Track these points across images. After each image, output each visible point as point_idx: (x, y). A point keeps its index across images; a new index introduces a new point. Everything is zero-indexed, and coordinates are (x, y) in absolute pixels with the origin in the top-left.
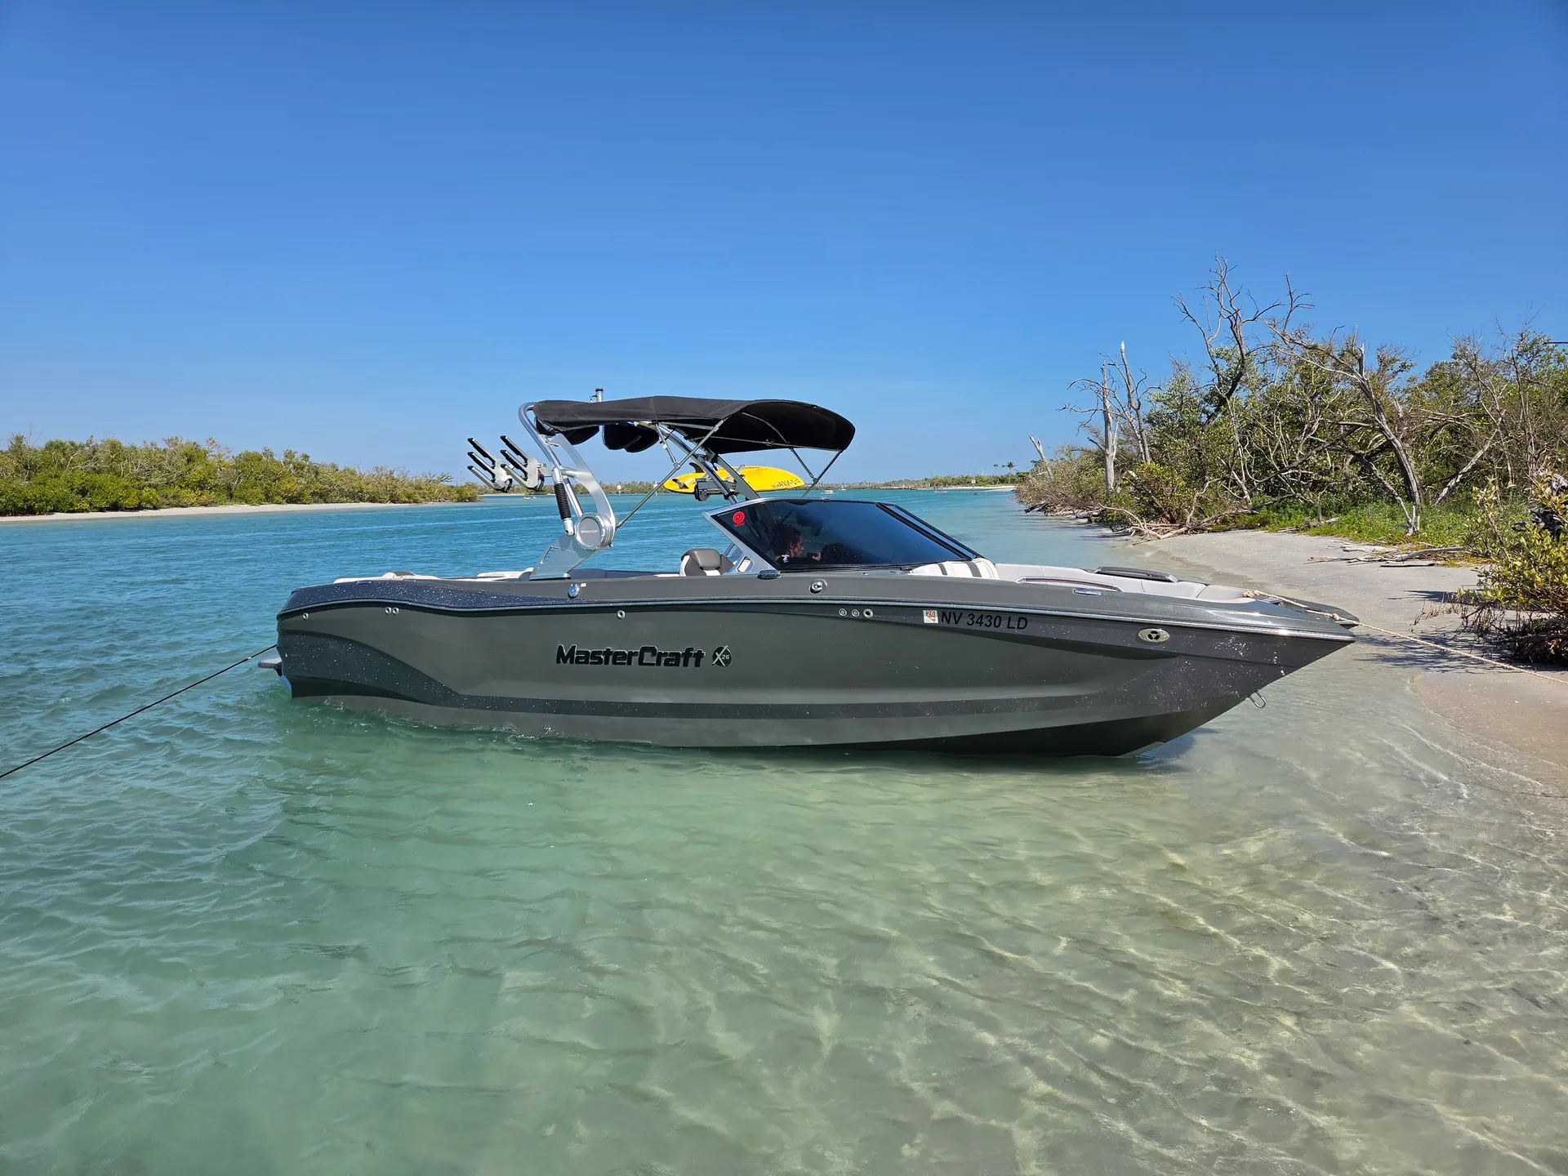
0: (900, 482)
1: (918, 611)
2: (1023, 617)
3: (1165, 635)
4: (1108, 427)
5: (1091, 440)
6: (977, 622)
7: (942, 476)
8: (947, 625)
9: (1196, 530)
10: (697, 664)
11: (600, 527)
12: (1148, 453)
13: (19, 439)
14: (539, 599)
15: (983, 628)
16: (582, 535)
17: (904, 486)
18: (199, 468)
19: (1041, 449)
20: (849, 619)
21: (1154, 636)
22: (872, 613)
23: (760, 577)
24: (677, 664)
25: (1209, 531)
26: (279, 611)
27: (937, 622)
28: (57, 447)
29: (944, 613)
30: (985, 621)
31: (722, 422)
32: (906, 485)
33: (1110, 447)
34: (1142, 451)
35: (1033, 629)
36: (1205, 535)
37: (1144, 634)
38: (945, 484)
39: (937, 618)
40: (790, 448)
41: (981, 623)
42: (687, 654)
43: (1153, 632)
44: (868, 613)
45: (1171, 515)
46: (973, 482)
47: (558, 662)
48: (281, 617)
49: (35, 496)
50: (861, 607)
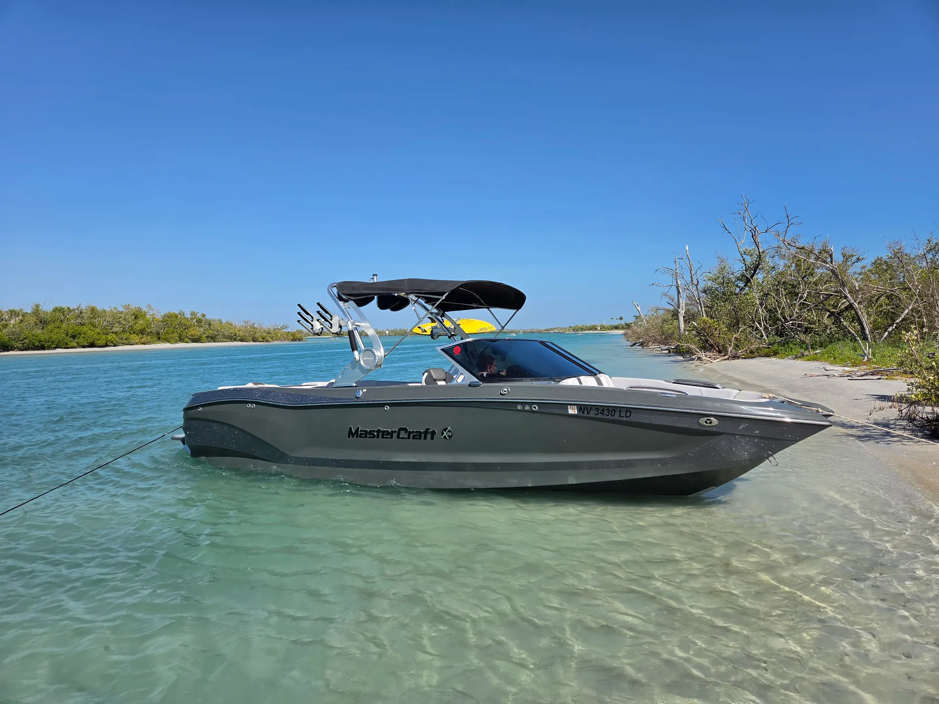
0: (555, 328)
1: (565, 406)
2: (628, 410)
3: (715, 421)
4: (680, 296)
5: (669, 303)
6: (601, 413)
7: (580, 325)
8: (582, 415)
9: (734, 357)
10: (432, 438)
11: (375, 356)
12: (704, 311)
13: (37, 306)
14: (338, 399)
15: (604, 417)
16: (364, 360)
17: (557, 331)
18: (141, 322)
19: (639, 308)
20: (524, 411)
21: (708, 422)
22: (537, 408)
23: (470, 385)
24: (420, 438)
25: (742, 358)
26: (185, 406)
27: (576, 413)
28: (60, 310)
29: (581, 408)
30: (606, 412)
31: (447, 293)
32: (558, 330)
33: (681, 307)
34: (700, 310)
35: (634, 418)
36: (740, 361)
37: (702, 421)
38: (582, 329)
39: (576, 410)
40: (488, 308)
41: (603, 414)
42: (426, 432)
43: (708, 420)
44: (535, 408)
45: (719, 348)
46: (599, 328)
47: (349, 437)
48: (185, 410)
49: (45, 339)
50: (530, 404)
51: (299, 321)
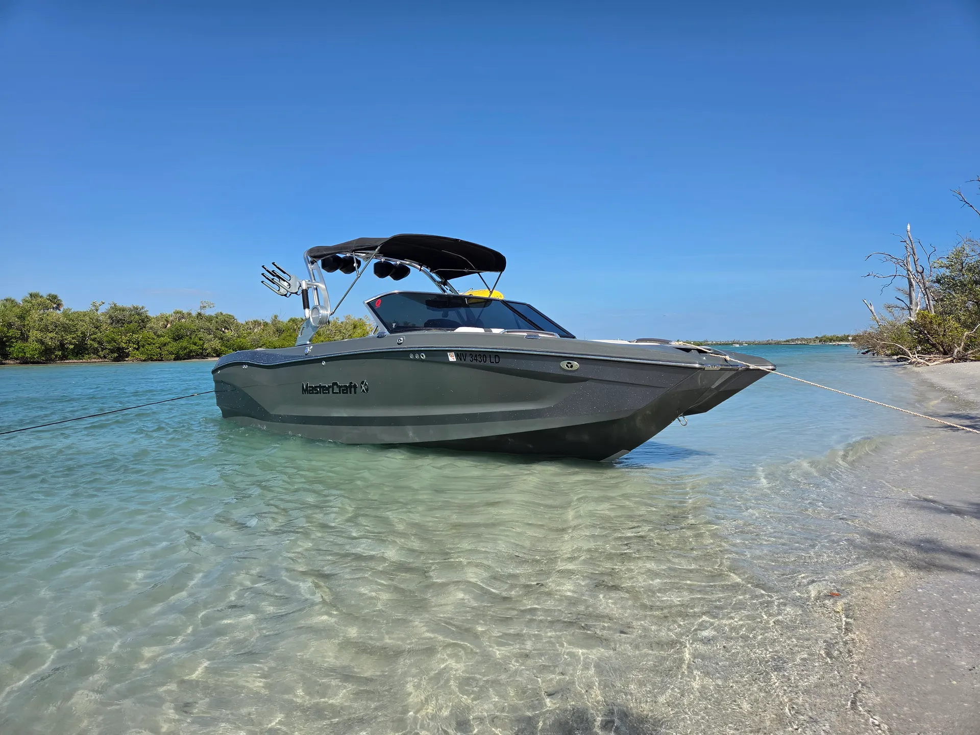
0: (798, 339)
1: (444, 353)
2: (497, 355)
3: (576, 364)
4: (912, 289)
5: (898, 299)
6: (475, 360)
8: (461, 362)
9: (960, 359)
10: (355, 393)
11: (319, 313)
12: (931, 305)
13: (276, 317)
15: (478, 363)
16: (313, 318)
19: (872, 308)
20: (415, 360)
22: (424, 356)
23: (378, 337)
24: (347, 393)
25: (972, 360)
26: (213, 368)
27: (455, 360)
28: (293, 321)
29: (459, 354)
30: (478, 359)
31: (379, 247)
33: (914, 303)
34: (927, 303)
35: (504, 363)
36: (968, 364)
37: (564, 364)
39: (455, 357)
41: (477, 360)
42: (350, 387)
43: (568, 363)
44: (423, 356)
45: (944, 349)
46: (850, 338)
47: (303, 393)
48: (214, 372)
50: (419, 352)
51: (262, 282)
